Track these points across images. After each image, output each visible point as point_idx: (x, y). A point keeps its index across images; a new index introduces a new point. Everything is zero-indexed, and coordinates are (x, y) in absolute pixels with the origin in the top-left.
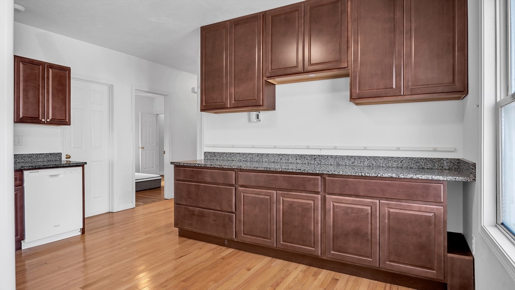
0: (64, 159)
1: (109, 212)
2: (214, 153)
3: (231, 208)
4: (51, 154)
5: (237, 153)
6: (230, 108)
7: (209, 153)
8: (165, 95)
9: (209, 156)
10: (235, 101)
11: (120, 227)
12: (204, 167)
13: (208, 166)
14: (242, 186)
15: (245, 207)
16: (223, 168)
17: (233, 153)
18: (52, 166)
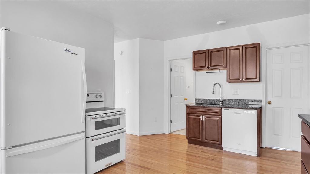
18: (236, 107)
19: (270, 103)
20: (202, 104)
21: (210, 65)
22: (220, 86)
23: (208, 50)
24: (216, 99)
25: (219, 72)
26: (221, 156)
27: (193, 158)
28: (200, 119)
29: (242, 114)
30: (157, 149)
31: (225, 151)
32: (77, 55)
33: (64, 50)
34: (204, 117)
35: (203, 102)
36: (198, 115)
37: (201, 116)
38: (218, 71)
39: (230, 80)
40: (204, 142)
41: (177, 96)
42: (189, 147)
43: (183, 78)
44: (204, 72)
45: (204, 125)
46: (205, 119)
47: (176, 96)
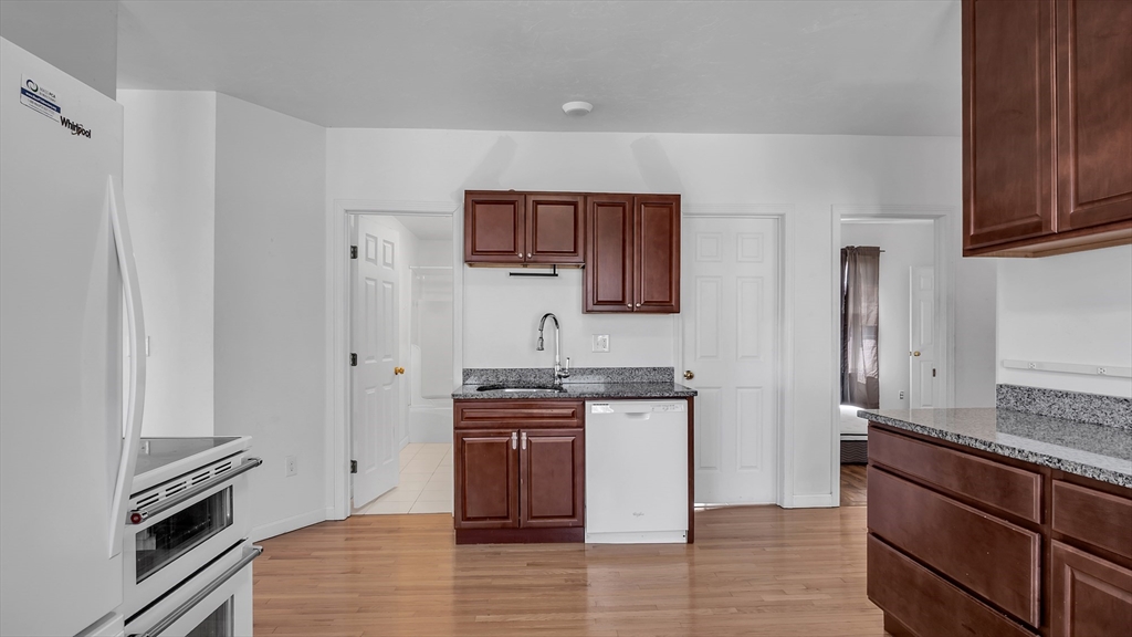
0: (678, 379)
1: (776, 506)
2: (1030, 390)
3: (1026, 608)
4: (654, 369)
5: (1118, 400)
6: (1061, 234)
7: (1013, 388)
8: (936, 217)
9: (1013, 401)
10: (1078, 204)
11: (767, 549)
12: (939, 438)
13: (948, 438)
14: (1066, 540)
15: (1078, 626)
16: (995, 453)
17: (1101, 398)
18: (630, 395)
19: (691, 377)
20: (494, 387)
21: (529, 247)
22: (557, 324)
23: (525, 194)
24: (539, 370)
25: (555, 275)
26: (584, 568)
27: (523, 596)
28: (508, 444)
29: (647, 417)
30: (356, 596)
31: (595, 546)
32: (88, 134)
33: (24, 91)
34: (524, 437)
35: (494, 382)
36: (502, 431)
37: (514, 434)
38: (550, 271)
39: (595, 304)
40: (524, 528)
41: (372, 358)
42: (458, 558)
43: (390, 286)
44: (502, 272)
45: (523, 466)
46: (529, 443)
47: (369, 358)
